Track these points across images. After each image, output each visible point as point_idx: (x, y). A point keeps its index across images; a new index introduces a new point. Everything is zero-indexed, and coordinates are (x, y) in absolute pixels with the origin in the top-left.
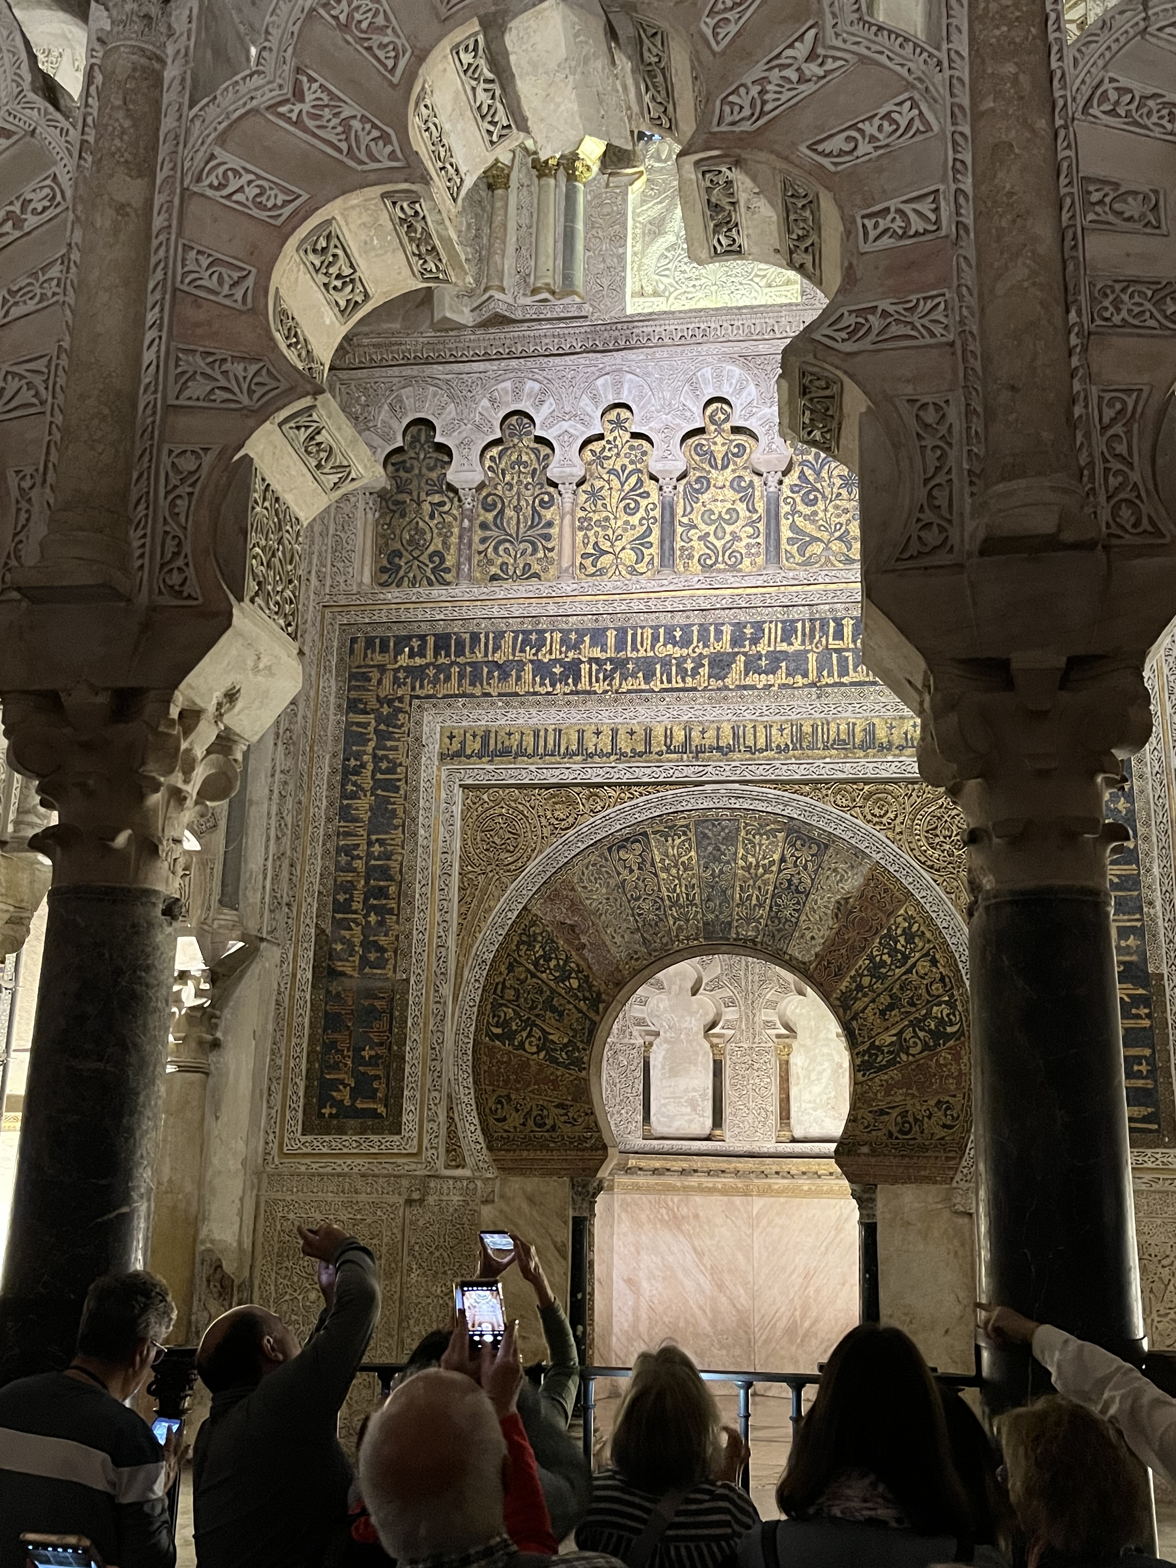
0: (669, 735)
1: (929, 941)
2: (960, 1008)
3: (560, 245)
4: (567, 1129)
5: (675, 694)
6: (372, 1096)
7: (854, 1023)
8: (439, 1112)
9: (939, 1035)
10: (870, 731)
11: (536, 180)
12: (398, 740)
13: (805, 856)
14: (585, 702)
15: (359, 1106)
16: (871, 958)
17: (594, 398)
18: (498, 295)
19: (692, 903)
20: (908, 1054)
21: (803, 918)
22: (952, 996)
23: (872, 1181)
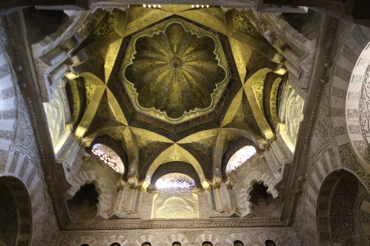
3: (135, 204)
11: (130, 190)
17: (140, 241)
18: (116, 211)
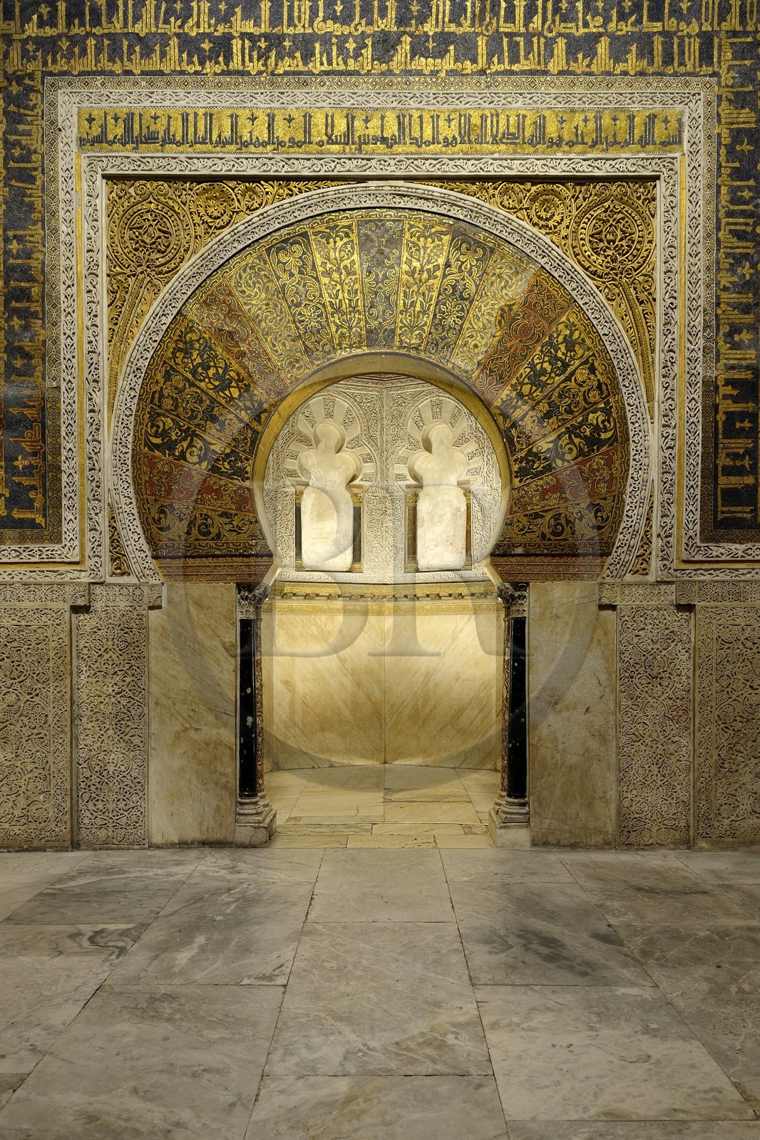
0: (330, 124)
1: (589, 349)
2: (614, 415)
4: (232, 537)
5: (337, 78)
6: (30, 505)
7: (513, 431)
8: (100, 521)
9: (593, 442)
10: (541, 126)
12: (31, 123)
13: (470, 261)
14: (237, 85)
15: (16, 516)
16: (533, 366)
19: (354, 309)
20: (563, 460)
21: (466, 325)
22: (607, 403)
23: (524, 579)
